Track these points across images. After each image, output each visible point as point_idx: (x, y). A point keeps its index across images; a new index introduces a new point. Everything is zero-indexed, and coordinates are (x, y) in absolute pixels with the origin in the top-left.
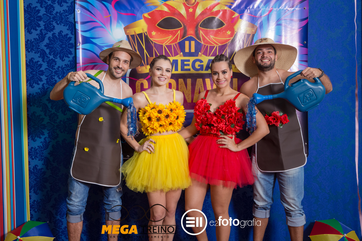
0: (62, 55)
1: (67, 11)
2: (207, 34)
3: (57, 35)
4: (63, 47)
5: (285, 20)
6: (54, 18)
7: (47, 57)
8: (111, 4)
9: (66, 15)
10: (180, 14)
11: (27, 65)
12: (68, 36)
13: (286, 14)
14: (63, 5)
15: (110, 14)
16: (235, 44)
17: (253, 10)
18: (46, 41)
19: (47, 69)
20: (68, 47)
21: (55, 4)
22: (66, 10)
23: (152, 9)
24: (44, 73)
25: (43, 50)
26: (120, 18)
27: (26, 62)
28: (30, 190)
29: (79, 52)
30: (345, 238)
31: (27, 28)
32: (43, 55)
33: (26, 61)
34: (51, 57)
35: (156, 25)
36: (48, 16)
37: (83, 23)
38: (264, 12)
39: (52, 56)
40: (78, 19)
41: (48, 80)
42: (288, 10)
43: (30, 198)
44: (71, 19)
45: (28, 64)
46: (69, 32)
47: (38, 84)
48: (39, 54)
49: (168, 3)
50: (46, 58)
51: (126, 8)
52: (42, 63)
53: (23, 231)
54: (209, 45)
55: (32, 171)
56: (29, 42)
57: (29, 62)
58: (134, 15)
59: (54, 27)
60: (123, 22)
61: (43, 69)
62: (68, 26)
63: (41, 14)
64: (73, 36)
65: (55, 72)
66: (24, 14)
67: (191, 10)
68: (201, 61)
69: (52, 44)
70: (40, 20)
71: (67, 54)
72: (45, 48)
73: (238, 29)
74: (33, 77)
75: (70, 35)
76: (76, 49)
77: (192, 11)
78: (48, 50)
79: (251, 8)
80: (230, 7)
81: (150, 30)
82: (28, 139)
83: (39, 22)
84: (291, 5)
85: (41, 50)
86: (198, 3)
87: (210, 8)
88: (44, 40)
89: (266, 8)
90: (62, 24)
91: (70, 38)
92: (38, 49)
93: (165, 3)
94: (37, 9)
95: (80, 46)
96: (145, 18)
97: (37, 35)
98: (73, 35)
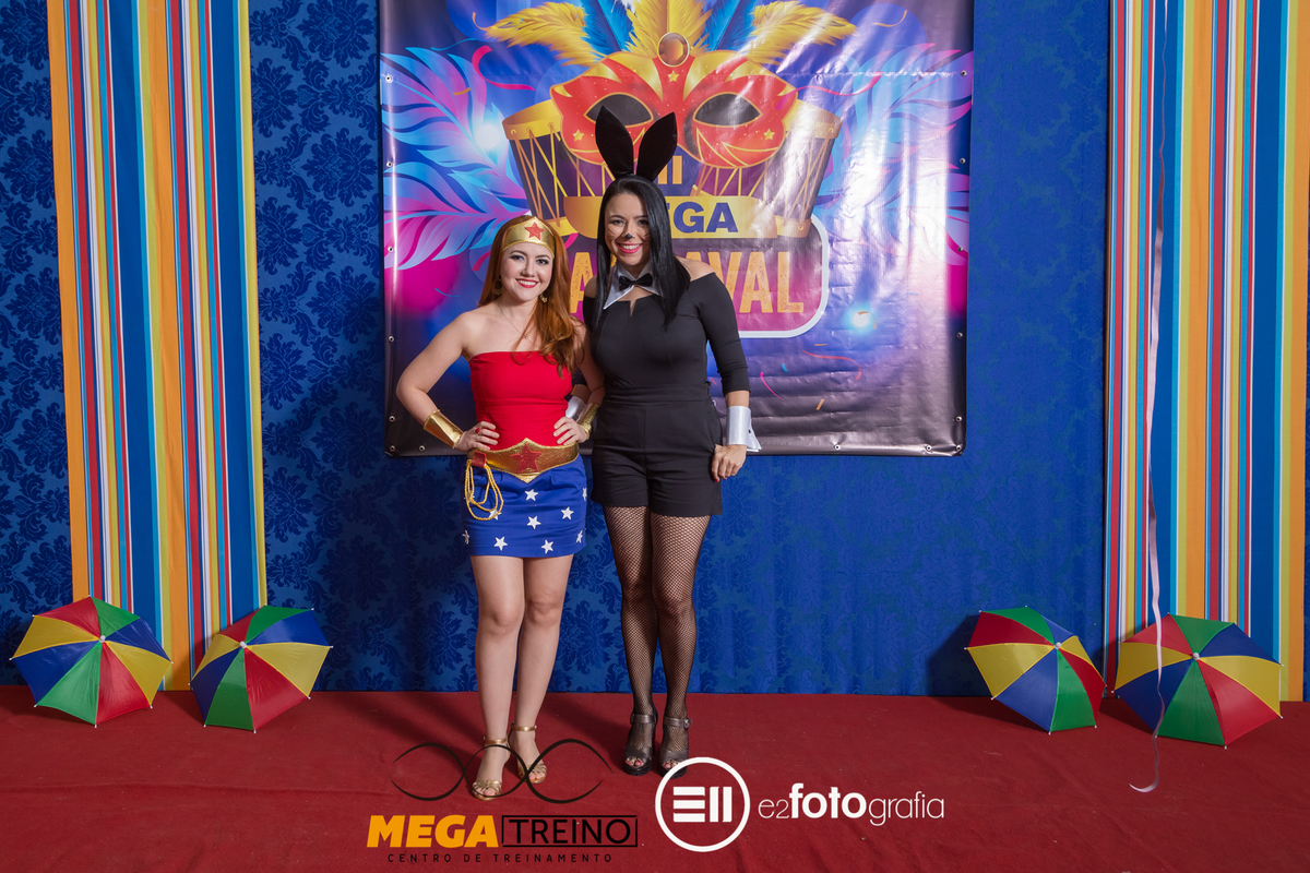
0: (346, 192)
1: (358, 78)
2: (713, 137)
3: (333, 139)
4: (349, 171)
5: (912, 102)
6: (325, 96)
7: (309, 195)
8: (469, 59)
9: (357, 90)
10: (646, 87)
11: (258, 215)
12: (362, 143)
13: (915, 87)
14: (349, 63)
15: (467, 86)
16: (785, 165)
17: (831, 76)
18: (307, 155)
19: (308, 225)
20: (363, 170)
21: (329, 59)
22: (356, 75)
23: (574, 74)
24: (301, 235)
25: (297, 178)
26: (494, 98)
27: (256, 210)
28: (267, 529)
29: (390, 183)
30: (1059, 653)
31: (258, 122)
32: (299, 189)
33: (257, 205)
34: (320, 196)
35: (585, 115)
36: (312, 91)
37: (399, 109)
38: (860, 83)
39: (322, 193)
40: (388, 98)
41: (312, 255)
42: (920, 78)
43: (267, 551)
44: (369, 99)
45: (262, 213)
46: (364, 132)
47: (287, 264)
48: (289, 187)
49: (616, 57)
50: (306, 197)
51: (508, 71)
52: (297, 211)
53: (254, 628)
54: (718, 168)
55: (272, 482)
56: (263, 157)
57: (265, 209)
58: (529, 88)
59: (326, 118)
60: (501, 106)
61: (297, 225)
62: (361, 117)
63: (293, 86)
64: (374, 144)
65: (330, 235)
66: (252, 87)
67: (673, 77)
68: (698, 208)
69: (322, 162)
70: (292, 102)
71: (359, 189)
72: (303, 174)
73: (792, 127)
74: (273, 245)
75: (366, 140)
76: (381, 176)
77: (675, 80)
78: (312, 177)
79: (826, 71)
80: (773, 69)
81: (568, 128)
82: (262, 402)
83: (290, 107)
84: (929, 65)
85: (294, 177)
86: (691, 59)
87: (722, 72)
88: (300, 152)
89: (865, 71)
90: (347, 113)
91: (367, 148)
92: (286, 174)
93: (608, 60)
94: (284, 72)
95: (393, 169)
96: (556, 95)
97: (284, 139)
98: (374, 139)
